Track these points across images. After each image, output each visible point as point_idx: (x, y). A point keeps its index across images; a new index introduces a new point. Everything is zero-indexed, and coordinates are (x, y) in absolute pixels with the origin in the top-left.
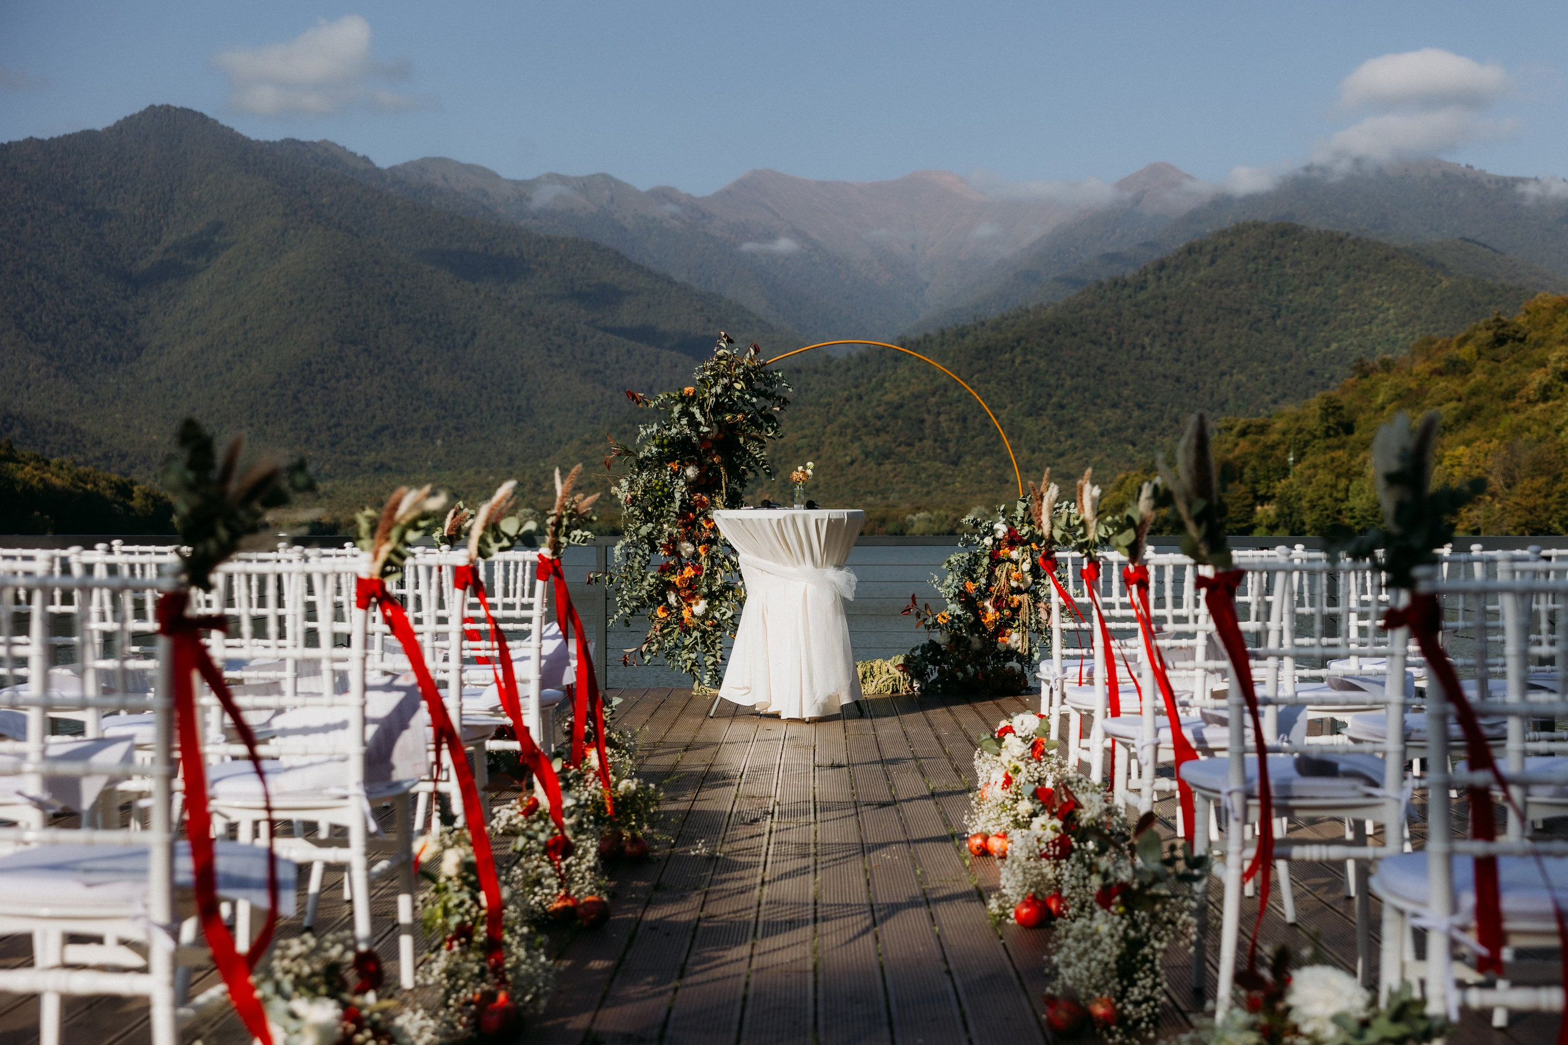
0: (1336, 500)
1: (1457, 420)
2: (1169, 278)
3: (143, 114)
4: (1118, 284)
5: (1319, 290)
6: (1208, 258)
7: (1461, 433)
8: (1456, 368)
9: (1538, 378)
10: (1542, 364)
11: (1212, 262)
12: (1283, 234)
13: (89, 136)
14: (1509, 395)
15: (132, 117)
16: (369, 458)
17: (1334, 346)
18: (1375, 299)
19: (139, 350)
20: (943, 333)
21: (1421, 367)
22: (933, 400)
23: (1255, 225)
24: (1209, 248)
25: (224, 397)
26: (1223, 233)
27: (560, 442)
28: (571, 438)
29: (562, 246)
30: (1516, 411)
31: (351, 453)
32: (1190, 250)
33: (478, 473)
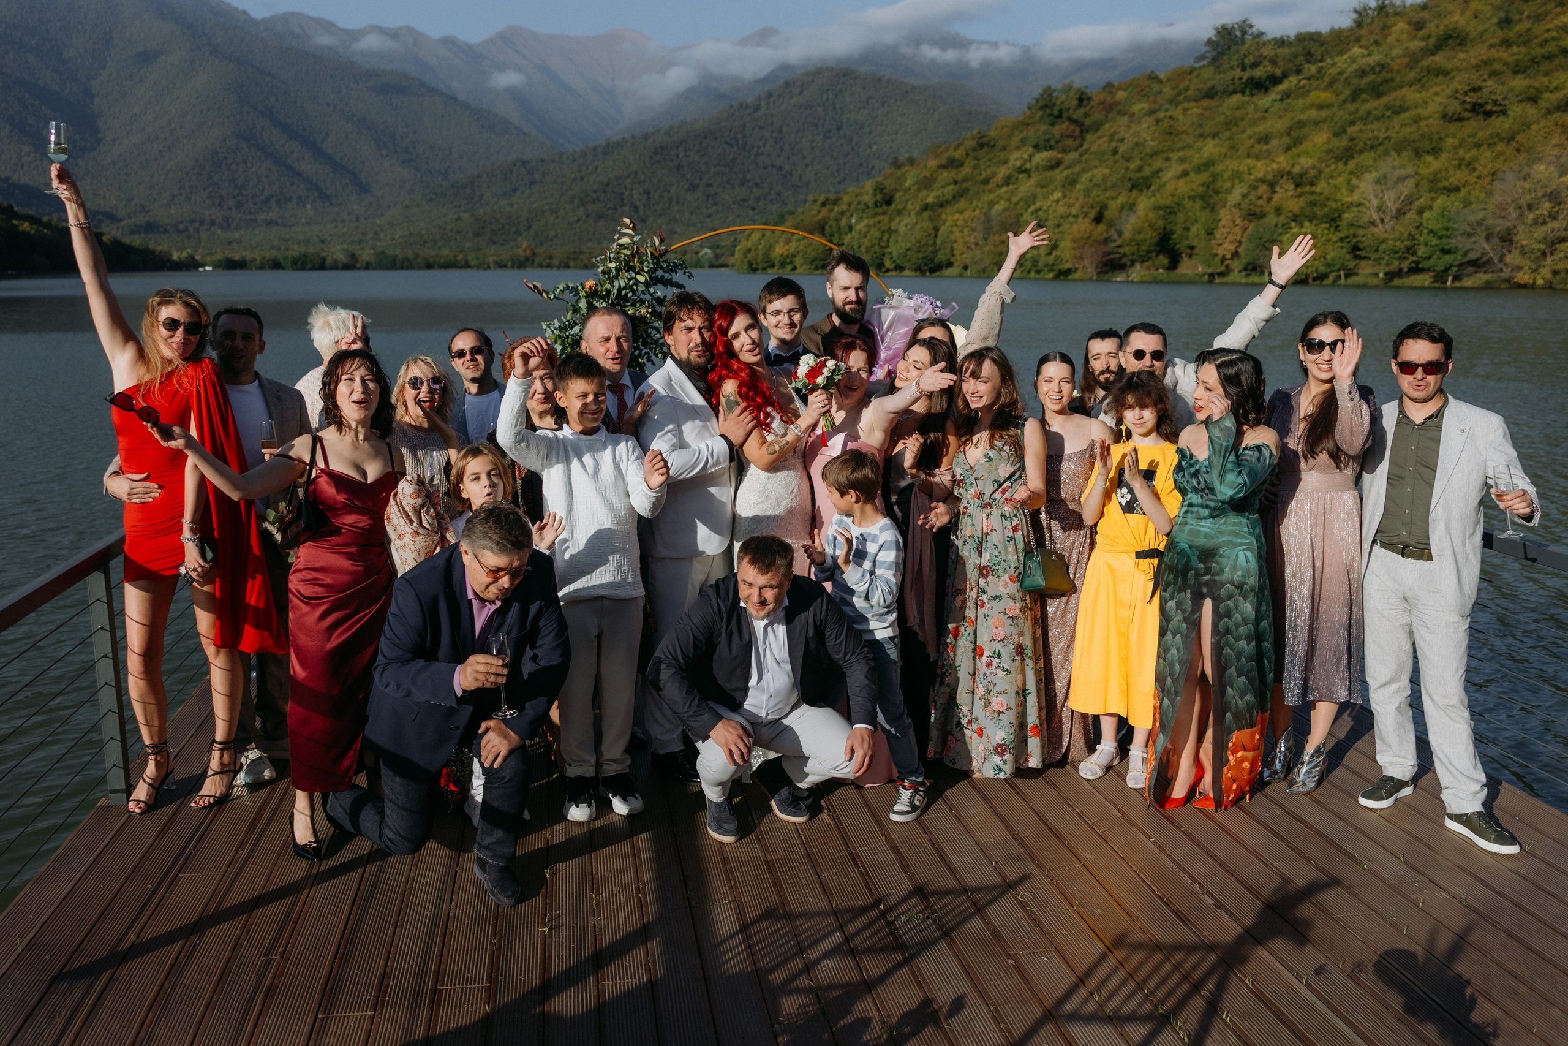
0: (882, 247)
1: (954, 197)
2: (774, 103)
4: (743, 106)
5: (865, 112)
6: (798, 90)
7: (957, 206)
8: (953, 164)
9: (1003, 172)
10: (1006, 162)
11: (801, 92)
14: (986, 181)
16: (262, 216)
17: (874, 148)
18: (900, 118)
19: (99, 142)
20: (633, 137)
21: (933, 163)
22: (629, 181)
24: (799, 84)
25: (161, 175)
26: (807, 74)
27: (389, 207)
28: (396, 203)
29: (383, 75)
30: (990, 191)
31: (250, 213)
32: (787, 84)
33: (336, 227)
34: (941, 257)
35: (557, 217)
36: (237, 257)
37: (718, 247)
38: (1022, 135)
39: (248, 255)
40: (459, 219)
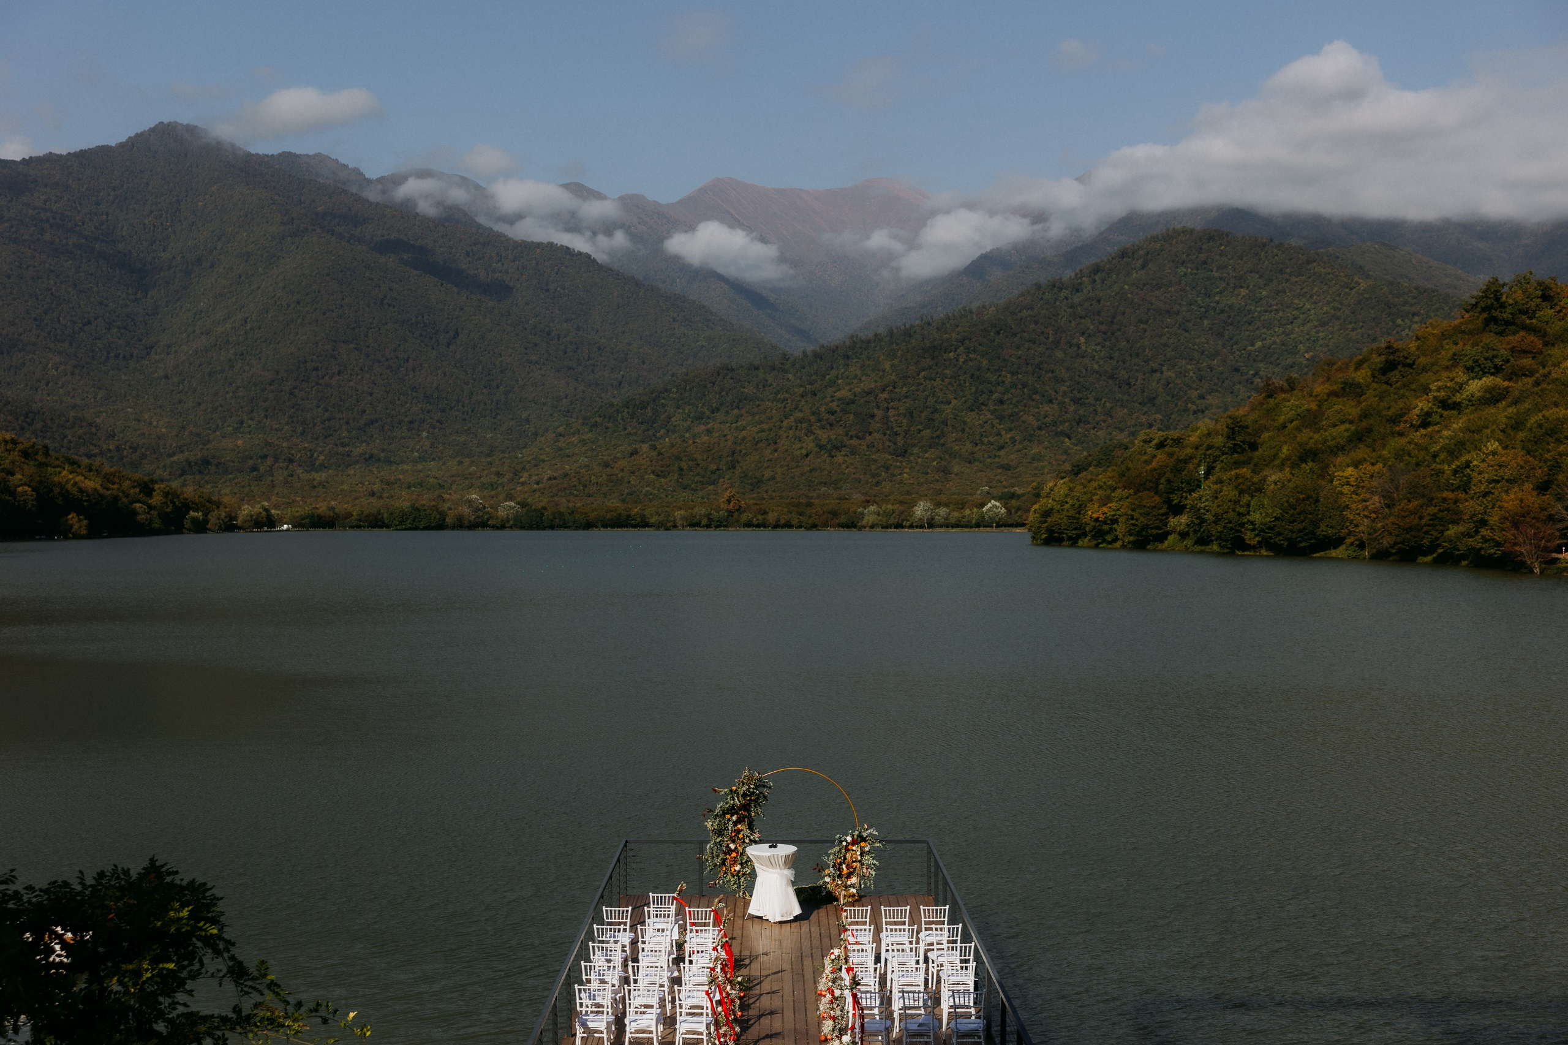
0: (1240, 514)
1: (1350, 440)
2: (1103, 281)
3: (153, 130)
4: (1056, 286)
5: (1244, 292)
6: (1140, 261)
7: (1352, 454)
8: (1350, 390)
9: (1422, 405)
10: (1426, 390)
11: (1143, 267)
12: (1211, 238)
13: (103, 152)
14: (1394, 420)
15: (142, 134)
16: (361, 448)
17: (1259, 344)
18: (1296, 301)
19: (149, 348)
20: (891, 333)
21: (1320, 388)
22: (883, 396)
23: (1184, 231)
24: (1141, 252)
25: (227, 393)
26: (1154, 239)
27: (536, 434)
28: (546, 430)
29: (538, 251)
30: (1401, 434)
31: (344, 445)
32: (1123, 254)
33: (460, 463)
34: (1324, 530)
35: (776, 451)
36: (322, 508)
37: (1013, 496)
38: (1454, 349)
39: (340, 506)
40: (634, 453)
